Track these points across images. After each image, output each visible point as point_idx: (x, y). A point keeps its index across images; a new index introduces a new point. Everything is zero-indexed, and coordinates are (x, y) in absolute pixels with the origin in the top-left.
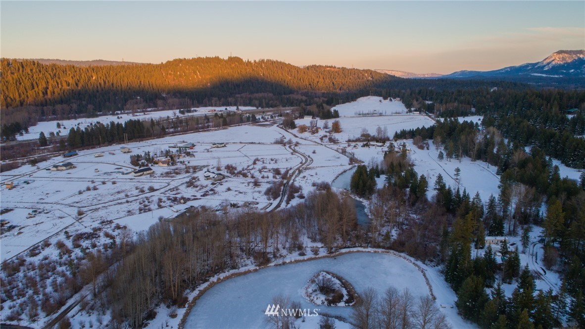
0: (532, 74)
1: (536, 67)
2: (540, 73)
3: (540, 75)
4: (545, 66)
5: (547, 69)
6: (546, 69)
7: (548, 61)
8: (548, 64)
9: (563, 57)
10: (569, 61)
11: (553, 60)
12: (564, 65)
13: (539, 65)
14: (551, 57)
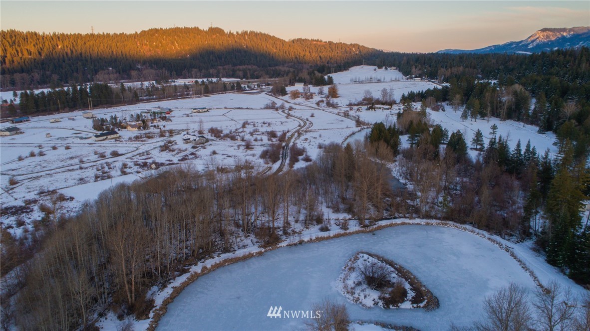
0: (517, 52)
1: (520, 45)
2: (525, 51)
3: (525, 53)
4: (529, 44)
5: (531, 47)
7: (532, 39)
8: (533, 42)
9: (547, 35)
10: (553, 39)
11: (538, 38)
12: (548, 43)
13: (523, 43)
14: (536, 35)
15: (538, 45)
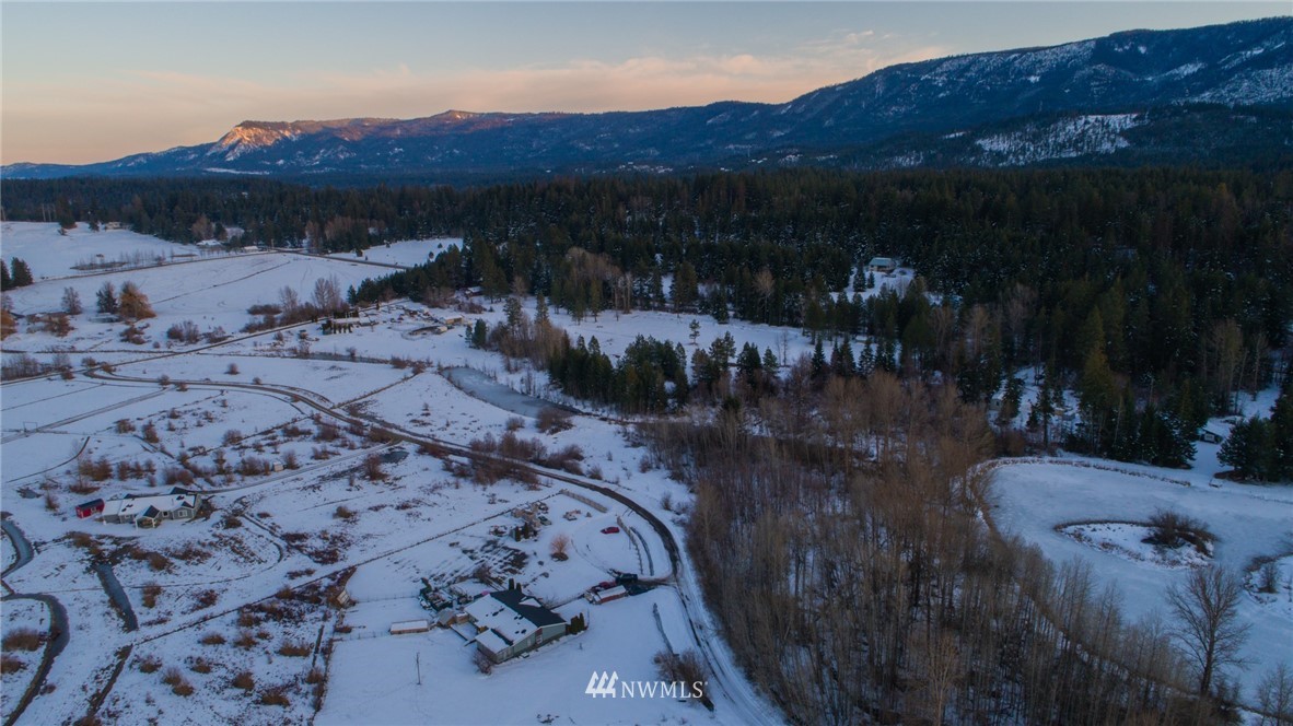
0: (209, 170)
1: (209, 154)
2: (224, 168)
3: (225, 170)
4: (226, 152)
5: (232, 158)
6: (230, 158)
7: (230, 141)
8: (232, 147)
9: (255, 135)
10: (270, 143)
11: (239, 141)
12: (262, 151)
13: (213, 151)
14: (234, 134)
15: (243, 155)
